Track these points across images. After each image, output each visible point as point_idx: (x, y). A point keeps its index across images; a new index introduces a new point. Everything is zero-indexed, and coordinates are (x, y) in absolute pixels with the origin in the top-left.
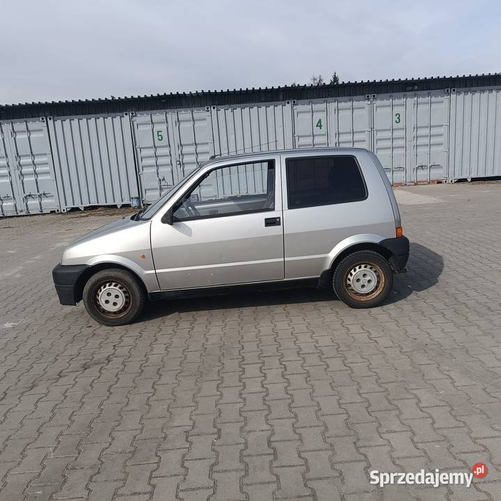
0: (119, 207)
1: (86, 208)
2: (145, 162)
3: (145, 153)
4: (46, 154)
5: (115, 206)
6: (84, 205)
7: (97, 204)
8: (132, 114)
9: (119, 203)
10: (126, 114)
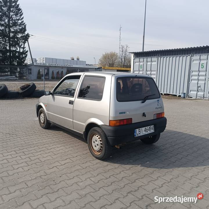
0: (177, 96)
1: (165, 94)
2: (193, 78)
3: (194, 73)
4: (155, 71)
5: (176, 95)
6: (164, 93)
7: (169, 93)
8: (192, 55)
9: (178, 94)
10: (189, 55)
